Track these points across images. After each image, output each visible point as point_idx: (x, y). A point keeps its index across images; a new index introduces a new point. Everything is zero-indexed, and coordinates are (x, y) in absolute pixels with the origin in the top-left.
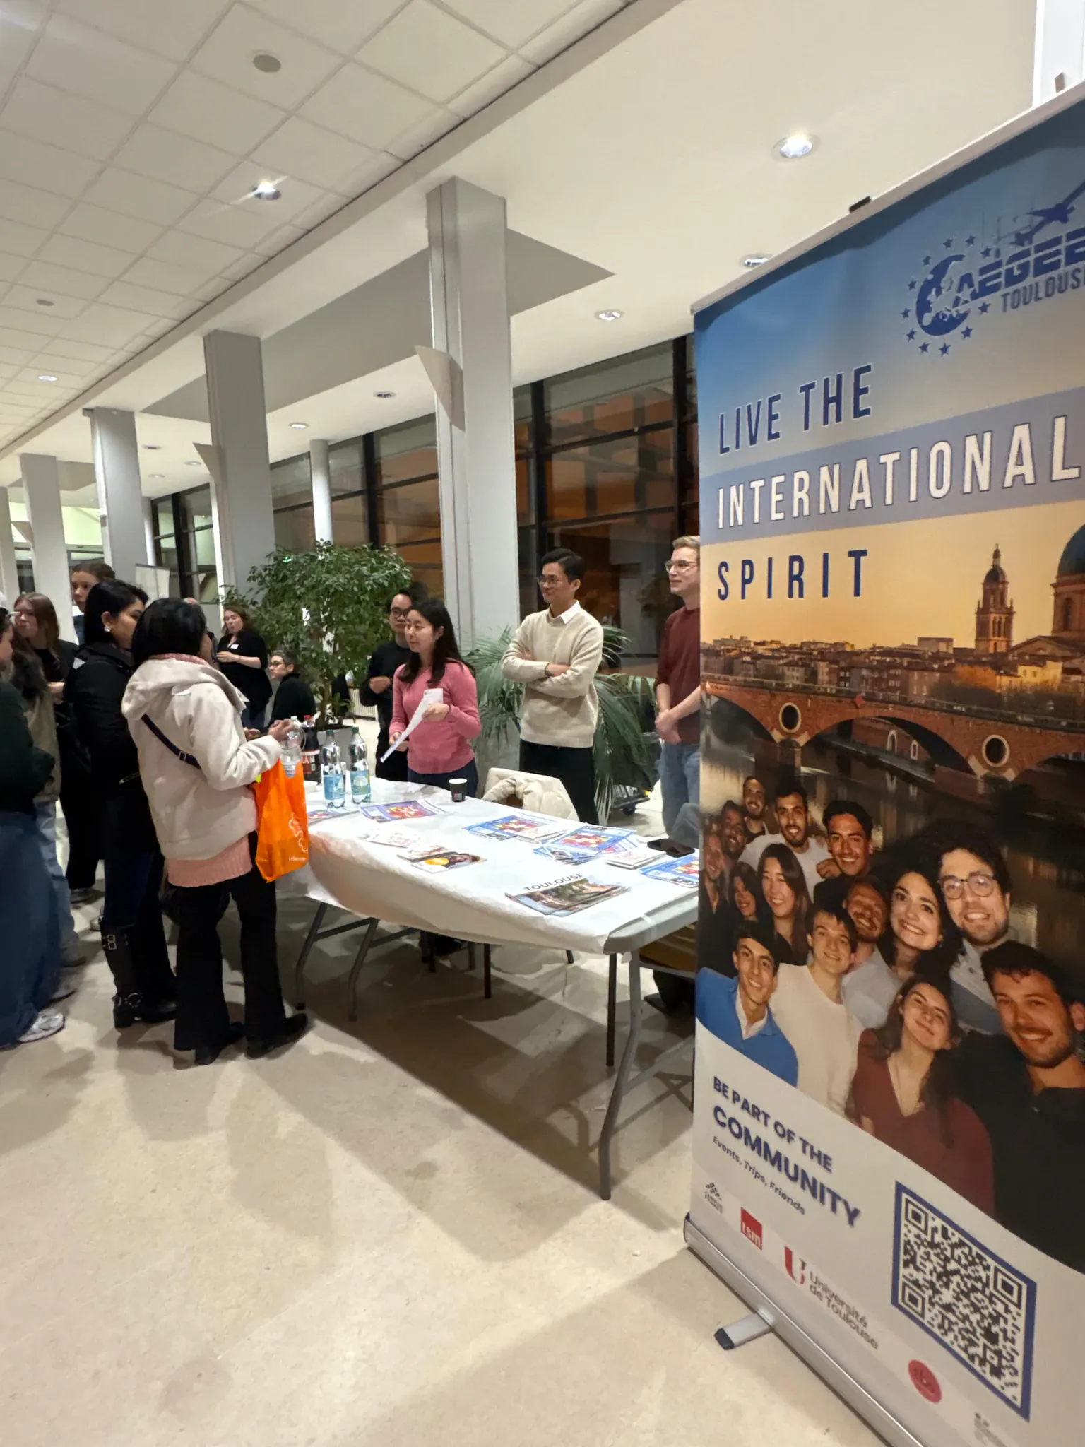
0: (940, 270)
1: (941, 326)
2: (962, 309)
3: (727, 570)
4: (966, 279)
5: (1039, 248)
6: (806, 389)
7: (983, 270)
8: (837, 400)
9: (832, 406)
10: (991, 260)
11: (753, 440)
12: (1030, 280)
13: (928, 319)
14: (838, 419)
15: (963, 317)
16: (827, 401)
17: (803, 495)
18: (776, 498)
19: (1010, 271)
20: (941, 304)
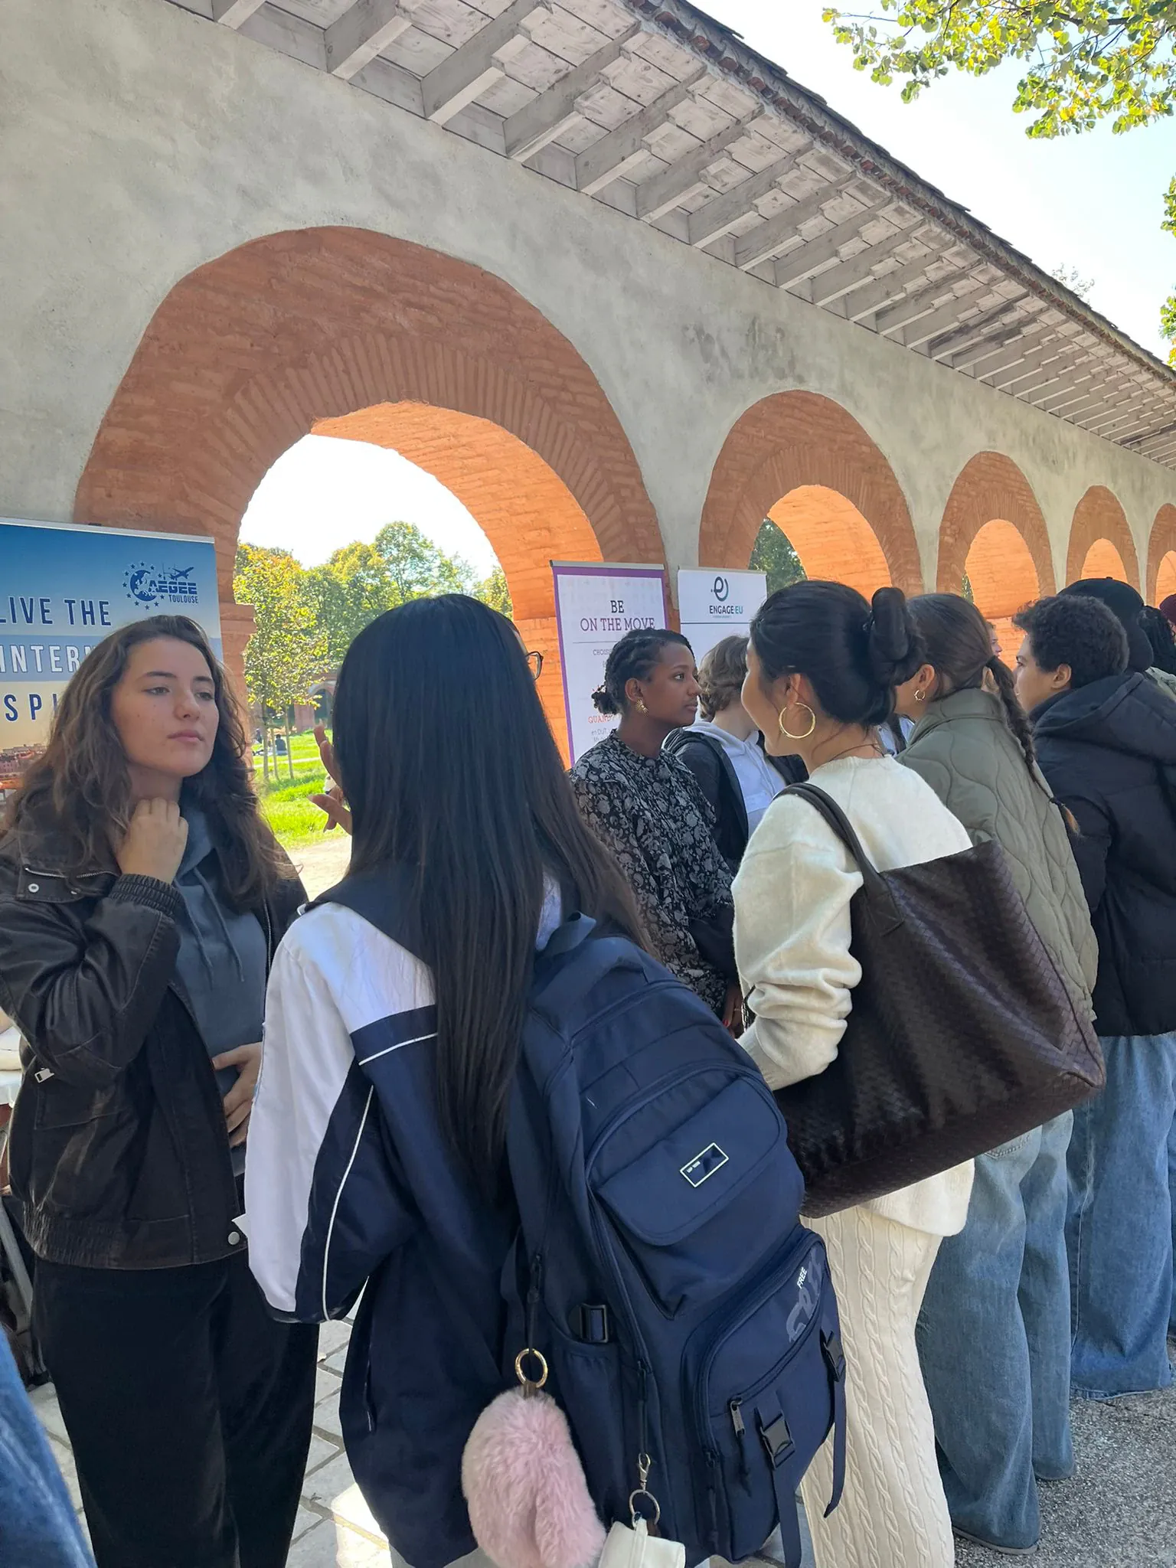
0: (141, 574)
1: (142, 596)
2: (153, 594)
3: (14, 700)
4: (152, 583)
5: (180, 583)
6: (70, 602)
7: (160, 582)
8: (91, 613)
9: (88, 616)
10: (162, 579)
11: (29, 620)
12: (178, 594)
13: (137, 592)
14: (93, 623)
15: (154, 597)
16: (85, 613)
17: (75, 659)
18: (54, 659)
19: (170, 587)
20: (143, 587)
